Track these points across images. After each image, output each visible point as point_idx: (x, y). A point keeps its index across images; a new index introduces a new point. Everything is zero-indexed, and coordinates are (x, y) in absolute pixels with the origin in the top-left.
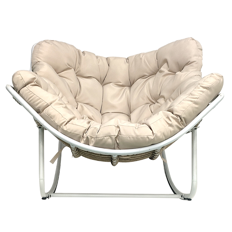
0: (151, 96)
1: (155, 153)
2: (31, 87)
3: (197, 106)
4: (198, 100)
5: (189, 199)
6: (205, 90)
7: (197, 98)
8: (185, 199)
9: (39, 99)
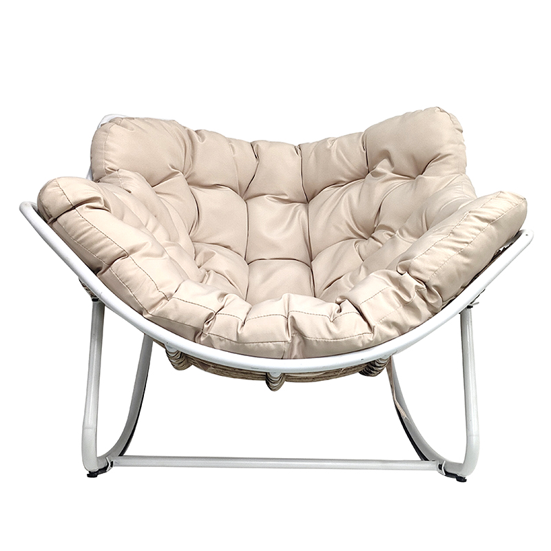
0: (355, 223)
1: (375, 366)
2: (88, 209)
3: (466, 260)
4: (469, 247)
5: (461, 477)
6: (485, 224)
7: (467, 243)
8: (448, 474)
9: (104, 238)
